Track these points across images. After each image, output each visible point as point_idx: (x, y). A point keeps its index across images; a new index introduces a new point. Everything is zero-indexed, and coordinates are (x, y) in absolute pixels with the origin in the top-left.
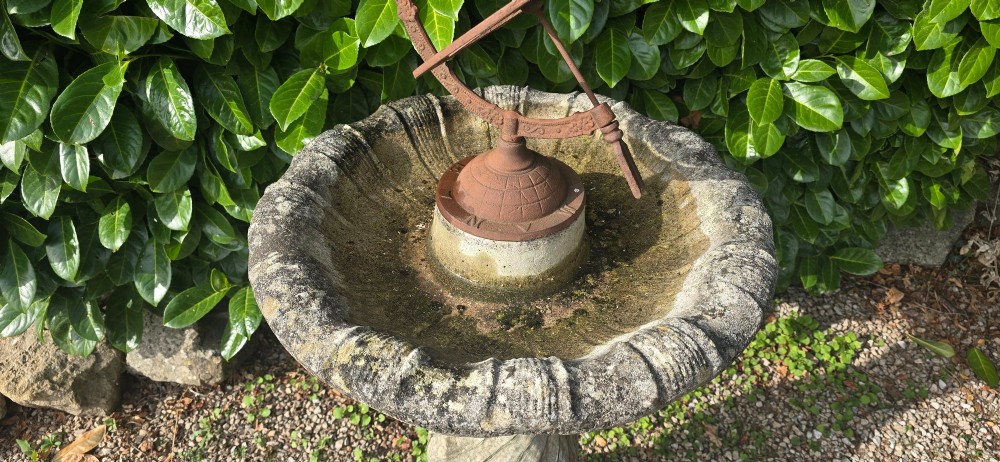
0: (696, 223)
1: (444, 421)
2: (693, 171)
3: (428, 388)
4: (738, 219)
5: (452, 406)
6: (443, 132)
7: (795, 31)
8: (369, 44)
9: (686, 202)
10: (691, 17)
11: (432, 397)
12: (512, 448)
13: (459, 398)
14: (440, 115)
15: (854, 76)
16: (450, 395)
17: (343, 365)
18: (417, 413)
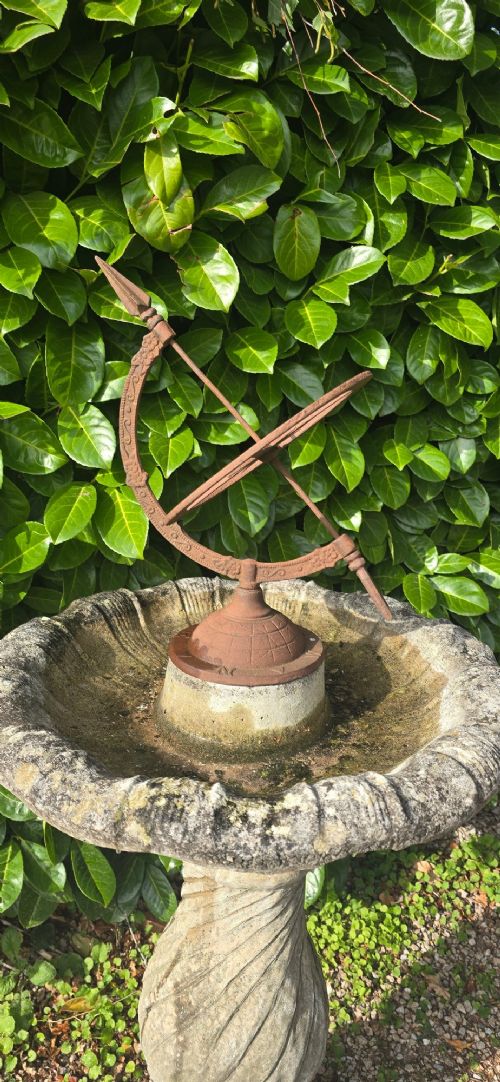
0: (424, 666)
1: (271, 851)
2: (402, 626)
3: (245, 818)
4: (465, 651)
5: (276, 830)
6: (142, 622)
7: (428, 532)
8: (59, 541)
9: (407, 651)
10: (345, 518)
11: (251, 827)
12: (264, 987)
13: (282, 821)
14: (137, 606)
15: (483, 569)
16: (271, 821)
17: (140, 810)
18: (238, 847)
